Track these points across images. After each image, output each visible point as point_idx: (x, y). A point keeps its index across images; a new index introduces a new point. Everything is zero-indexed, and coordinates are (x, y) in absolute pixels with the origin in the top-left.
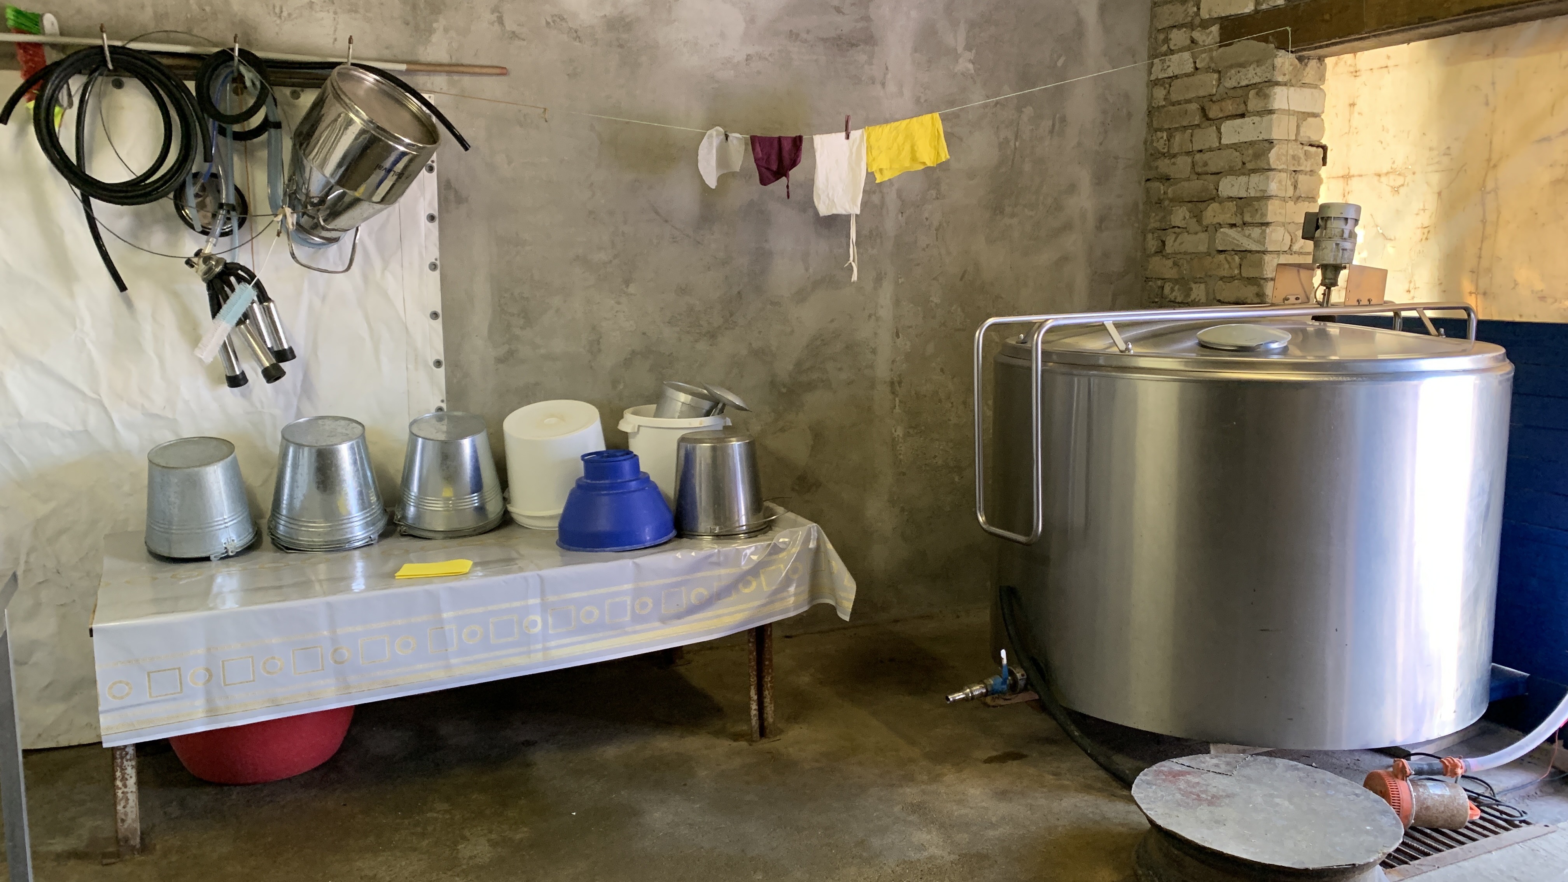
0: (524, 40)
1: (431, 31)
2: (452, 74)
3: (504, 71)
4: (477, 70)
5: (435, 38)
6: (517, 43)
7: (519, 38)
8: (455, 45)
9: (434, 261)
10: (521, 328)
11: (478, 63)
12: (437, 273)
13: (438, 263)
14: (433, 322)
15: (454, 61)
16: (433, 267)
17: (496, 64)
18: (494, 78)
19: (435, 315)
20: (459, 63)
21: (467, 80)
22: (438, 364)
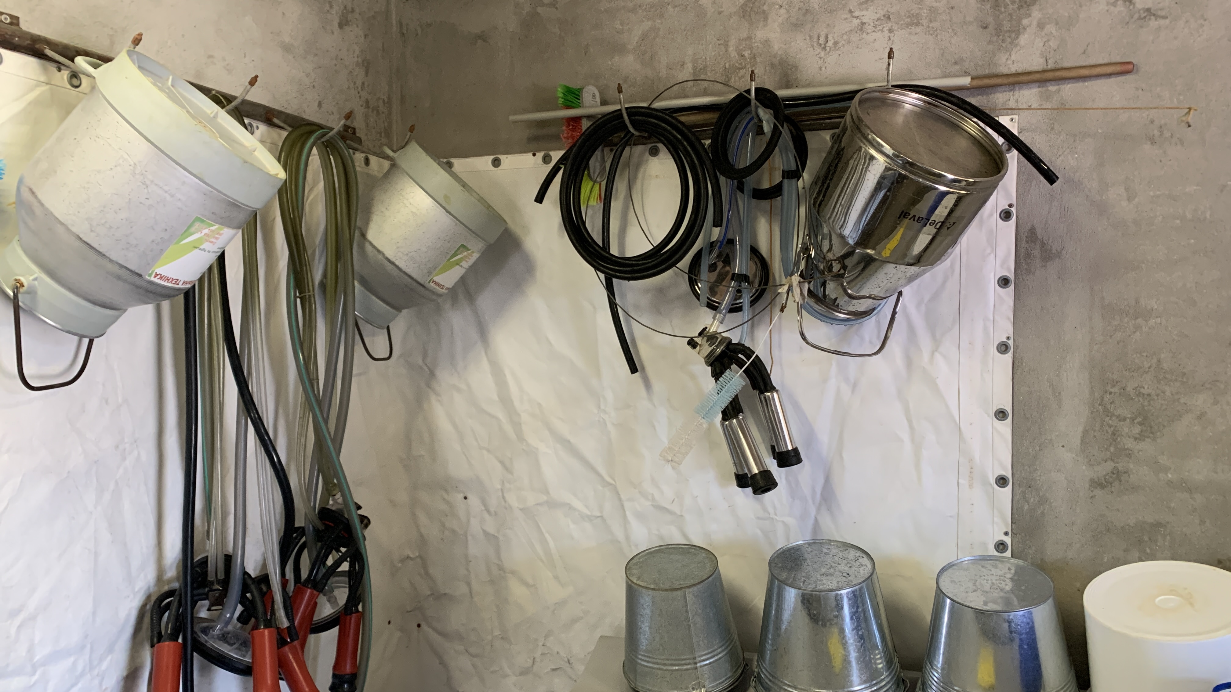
0: (1165, 17)
1: (1017, 31)
2: (1048, 84)
3: (1130, 67)
4: (1086, 72)
5: (1023, 39)
6: (1153, 23)
7: (1157, 16)
8: (1053, 44)
9: (1005, 340)
10: (1136, 439)
11: (1087, 63)
12: (1009, 356)
13: (1011, 342)
14: (998, 424)
15: (1051, 66)
16: (1003, 348)
17: (1119, 59)
18: (1113, 80)
19: (1001, 414)
20: (1060, 66)
21: (1068, 90)
22: (1002, 481)
